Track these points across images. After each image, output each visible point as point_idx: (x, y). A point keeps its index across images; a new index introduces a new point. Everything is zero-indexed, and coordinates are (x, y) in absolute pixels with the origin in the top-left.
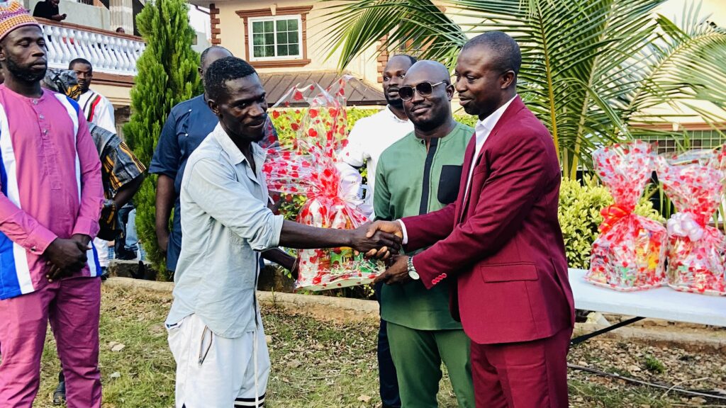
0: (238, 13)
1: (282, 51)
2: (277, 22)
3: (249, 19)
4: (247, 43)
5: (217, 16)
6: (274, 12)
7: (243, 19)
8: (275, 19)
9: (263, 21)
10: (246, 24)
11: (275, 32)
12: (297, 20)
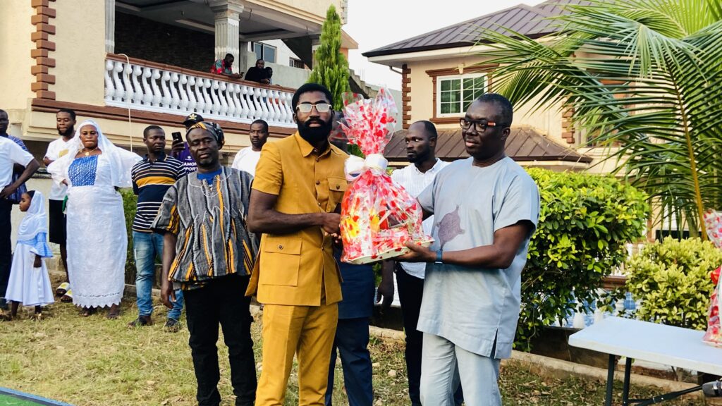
0: (428, 72)
2: (464, 80)
3: (438, 78)
4: (435, 101)
5: (408, 76)
6: (461, 71)
7: (432, 78)
8: (462, 77)
9: (451, 79)
10: (435, 82)
11: (462, 90)
12: (483, 78)
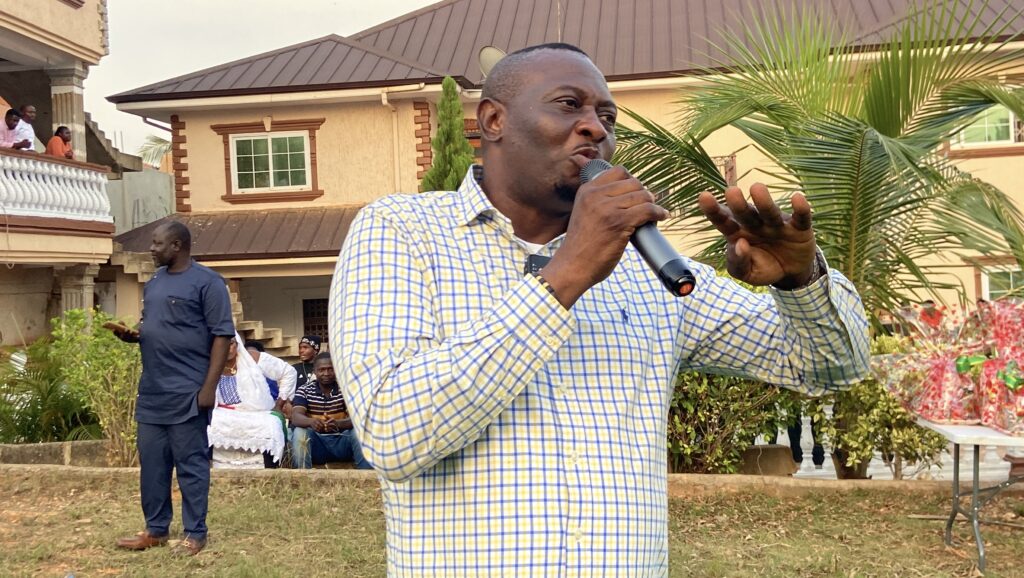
0: (214, 128)
1: (281, 178)
2: (273, 140)
3: (231, 136)
4: (228, 169)
5: (181, 133)
6: (268, 127)
7: (221, 137)
8: (269, 136)
9: (252, 138)
10: (226, 143)
11: (270, 154)
12: (302, 137)
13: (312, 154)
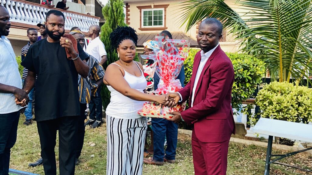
0: (138, 7)
1: (155, 24)
2: (154, 11)
3: (142, 10)
4: (141, 20)
5: (129, 9)
6: (153, 7)
7: (139, 10)
8: (153, 10)
9: (148, 11)
10: (141, 12)
11: (153, 16)
12: (162, 10)
13: (165, 15)
